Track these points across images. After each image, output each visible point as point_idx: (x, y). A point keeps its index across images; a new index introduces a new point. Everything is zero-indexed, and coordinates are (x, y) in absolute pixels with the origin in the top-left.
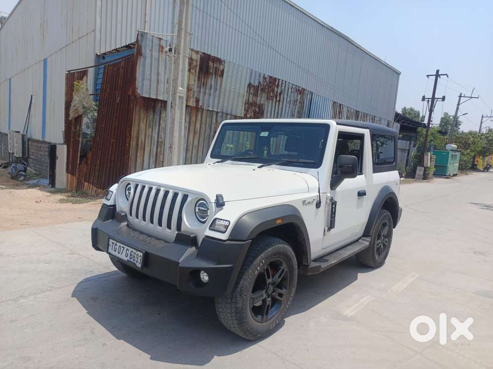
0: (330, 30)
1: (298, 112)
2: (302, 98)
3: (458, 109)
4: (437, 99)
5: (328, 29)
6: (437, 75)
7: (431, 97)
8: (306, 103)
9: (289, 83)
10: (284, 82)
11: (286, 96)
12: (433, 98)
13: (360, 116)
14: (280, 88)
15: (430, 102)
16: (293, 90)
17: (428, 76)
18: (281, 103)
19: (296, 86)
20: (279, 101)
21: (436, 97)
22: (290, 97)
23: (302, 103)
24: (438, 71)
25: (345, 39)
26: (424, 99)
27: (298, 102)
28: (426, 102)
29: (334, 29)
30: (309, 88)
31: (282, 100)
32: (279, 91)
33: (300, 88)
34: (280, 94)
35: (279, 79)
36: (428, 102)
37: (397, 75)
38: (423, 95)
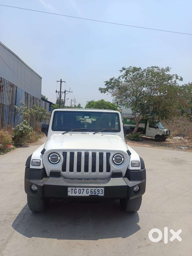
0: (8, 50)
1: (11, 97)
2: (13, 89)
3: (65, 96)
4: (62, 92)
5: (7, 50)
6: (61, 82)
7: (60, 91)
8: (15, 92)
9: (7, 80)
10: (4, 80)
11: (5, 88)
12: (61, 92)
13: (35, 99)
14: (2, 83)
15: (59, 93)
16: (9, 85)
17: (57, 81)
18: (3, 92)
19: (10, 82)
20: (2, 91)
21: (61, 91)
22: (7, 88)
23: (13, 92)
24: (61, 80)
25: (16, 57)
26: (56, 92)
27: (11, 91)
28: (57, 93)
29: (10, 50)
30: (15, 84)
31: (3, 90)
32: (2, 85)
33: (12, 84)
34: (3, 87)
35: (3, 79)
36: (58, 93)
37: (40, 79)
38: (56, 90)
